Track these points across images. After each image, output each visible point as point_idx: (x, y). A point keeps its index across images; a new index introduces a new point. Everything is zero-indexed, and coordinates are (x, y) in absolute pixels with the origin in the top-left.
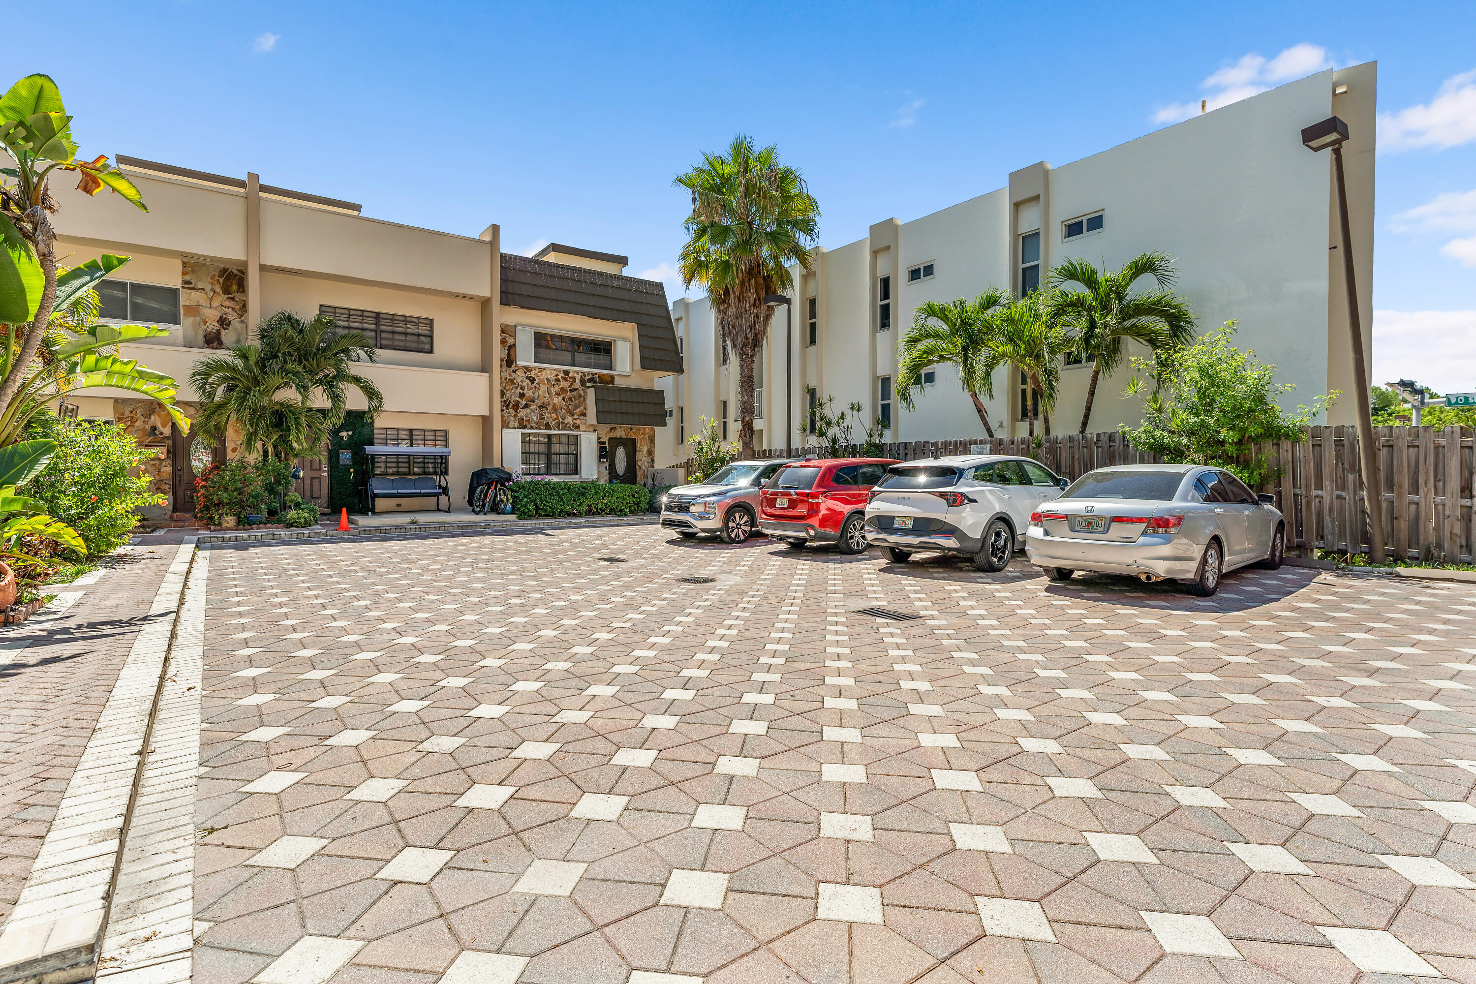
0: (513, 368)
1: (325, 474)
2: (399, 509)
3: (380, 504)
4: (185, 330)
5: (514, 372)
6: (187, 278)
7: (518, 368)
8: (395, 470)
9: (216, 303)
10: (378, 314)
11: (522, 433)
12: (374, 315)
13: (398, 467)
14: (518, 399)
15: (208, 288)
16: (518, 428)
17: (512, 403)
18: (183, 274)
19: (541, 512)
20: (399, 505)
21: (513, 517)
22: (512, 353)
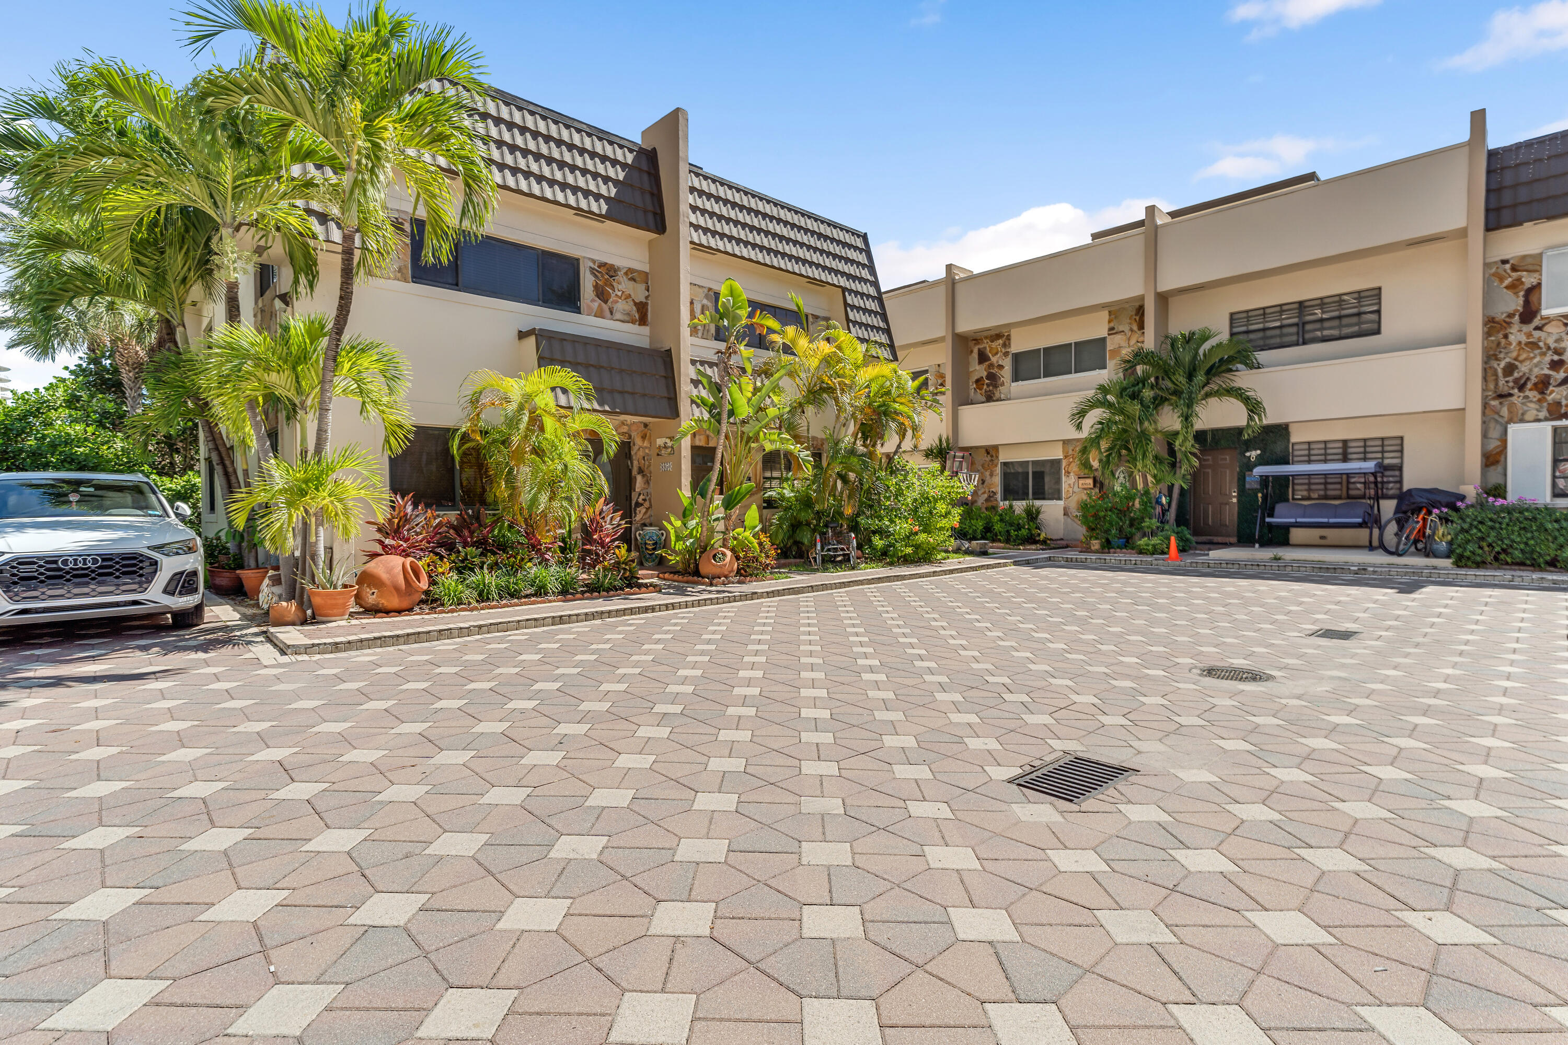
0: (1537, 322)
1: (1235, 500)
2: (1323, 542)
3: (1297, 535)
4: (1109, 372)
5: (1538, 328)
6: (1112, 325)
7: (1548, 320)
8: (1322, 493)
9: (1133, 342)
10: (1301, 303)
11: (1555, 430)
12: (1296, 306)
13: (1326, 489)
14: (1547, 372)
15: (1126, 328)
16: (1546, 419)
17: (1534, 380)
18: (1109, 322)
19: (1503, 558)
20: (1322, 537)
21: (1447, 563)
22: (1533, 298)
